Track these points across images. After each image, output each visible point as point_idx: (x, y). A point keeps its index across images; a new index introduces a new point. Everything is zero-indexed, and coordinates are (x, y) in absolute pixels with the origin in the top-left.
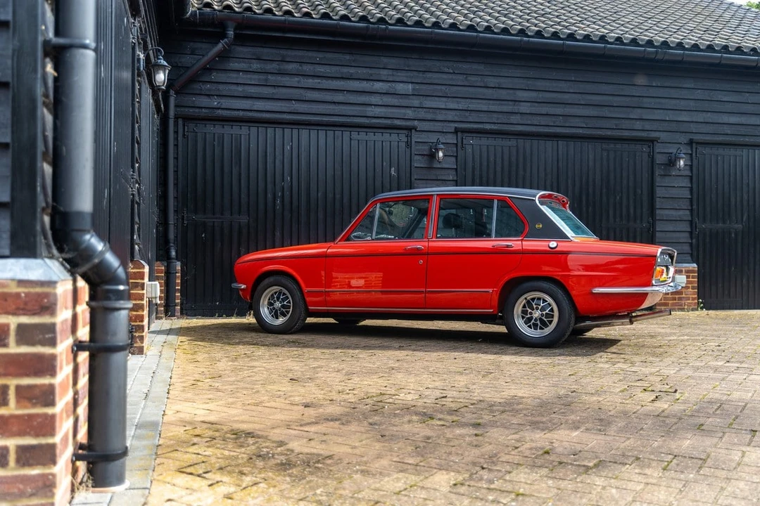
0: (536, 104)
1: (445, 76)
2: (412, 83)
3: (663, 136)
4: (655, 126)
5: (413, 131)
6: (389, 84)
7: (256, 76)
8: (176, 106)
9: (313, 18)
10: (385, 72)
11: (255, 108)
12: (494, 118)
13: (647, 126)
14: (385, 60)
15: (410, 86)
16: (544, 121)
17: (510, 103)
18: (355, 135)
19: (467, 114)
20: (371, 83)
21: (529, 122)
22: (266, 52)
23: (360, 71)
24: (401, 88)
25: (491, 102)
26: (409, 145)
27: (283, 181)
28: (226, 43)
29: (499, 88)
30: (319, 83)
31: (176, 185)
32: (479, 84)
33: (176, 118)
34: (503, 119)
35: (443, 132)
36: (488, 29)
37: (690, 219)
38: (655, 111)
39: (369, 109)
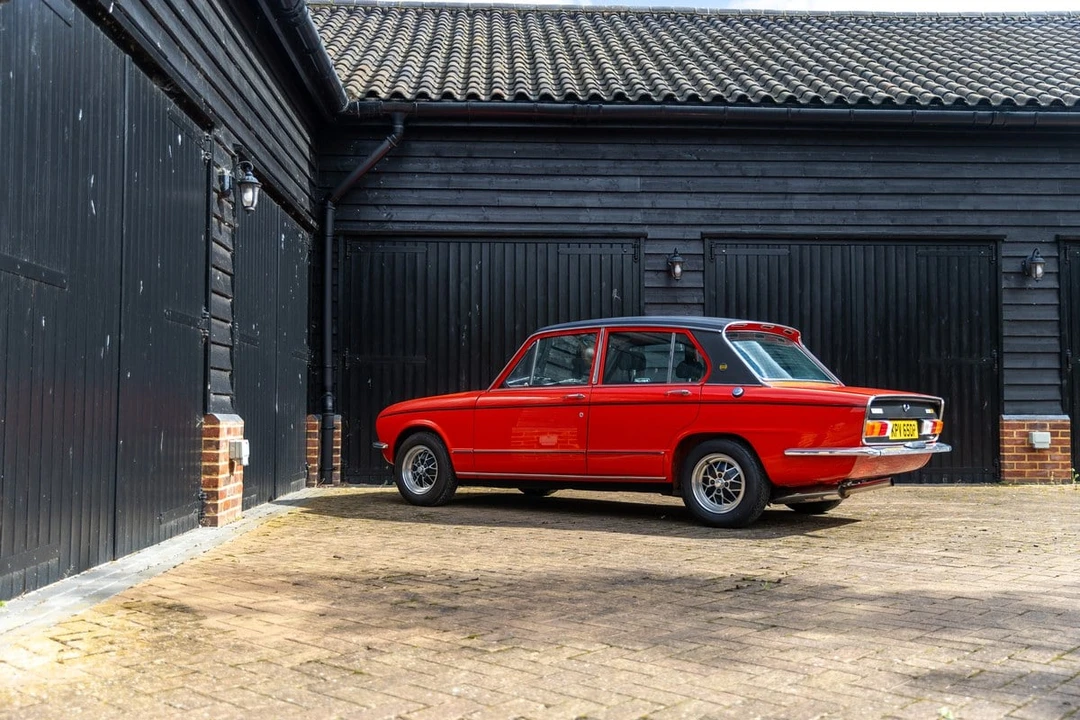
0: (818, 197)
1: (685, 165)
2: (641, 176)
3: (1012, 234)
4: (998, 220)
5: (642, 240)
6: (610, 180)
7: (435, 179)
8: (336, 221)
9: (505, 101)
10: (602, 165)
11: (433, 219)
12: (757, 218)
13: (987, 220)
14: (602, 148)
15: (638, 181)
16: (828, 218)
17: (779, 196)
18: (563, 248)
19: (718, 214)
20: (586, 179)
21: (807, 221)
22: (447, 147)
23: (570, 164)
24: (625, 184)
25: (753, 196)
26: (636, 258)
27: (470, 310)
28: (393, 139)
29: (761, 177)
30: (516, 182)
31: (335, 318)
32: (733, 174)
33: (336, 235)
34: (770, 218)
35: (685, 240)
37: (1058, 350)
38: (1000, 198)
39: (583, 212)
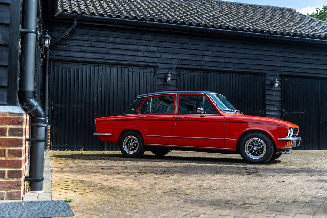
0: (212, 57)
1: (171, 44)
2: (157, 47)
3: (268, 72)
4: (264, 68)
5: (157, 68)
6: (147, 47)
7: (86, 42)
8: (50, 55)
9: (113, 17)
10: (144, 42)
11: (86, 56)
12: (194, 63)
13: (262, 68)
14: (144, 36)
15: (156, 48)
16: (215, 65)
17: (201, 56)
18: (131, 69)
19: (181, 61)
20: (138, 46)
21: (209, 65)
22: (91, 32)
23: (133, 41)
24: (152, 49)
25: (192, 56)
26: (155, 74)
27: (98, 90)
28: (73, 27)
29: (195, 49)
30: (115, 46)
31: (49, 90)
32: (187, 48)
33: (50, 60)
34: (197, 63)
35: (171, 69)
36: (191, 24)
37: (281, 109)
38: (265, 61)
39: (138, 58)
